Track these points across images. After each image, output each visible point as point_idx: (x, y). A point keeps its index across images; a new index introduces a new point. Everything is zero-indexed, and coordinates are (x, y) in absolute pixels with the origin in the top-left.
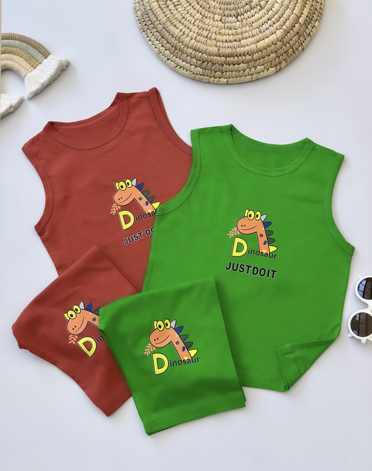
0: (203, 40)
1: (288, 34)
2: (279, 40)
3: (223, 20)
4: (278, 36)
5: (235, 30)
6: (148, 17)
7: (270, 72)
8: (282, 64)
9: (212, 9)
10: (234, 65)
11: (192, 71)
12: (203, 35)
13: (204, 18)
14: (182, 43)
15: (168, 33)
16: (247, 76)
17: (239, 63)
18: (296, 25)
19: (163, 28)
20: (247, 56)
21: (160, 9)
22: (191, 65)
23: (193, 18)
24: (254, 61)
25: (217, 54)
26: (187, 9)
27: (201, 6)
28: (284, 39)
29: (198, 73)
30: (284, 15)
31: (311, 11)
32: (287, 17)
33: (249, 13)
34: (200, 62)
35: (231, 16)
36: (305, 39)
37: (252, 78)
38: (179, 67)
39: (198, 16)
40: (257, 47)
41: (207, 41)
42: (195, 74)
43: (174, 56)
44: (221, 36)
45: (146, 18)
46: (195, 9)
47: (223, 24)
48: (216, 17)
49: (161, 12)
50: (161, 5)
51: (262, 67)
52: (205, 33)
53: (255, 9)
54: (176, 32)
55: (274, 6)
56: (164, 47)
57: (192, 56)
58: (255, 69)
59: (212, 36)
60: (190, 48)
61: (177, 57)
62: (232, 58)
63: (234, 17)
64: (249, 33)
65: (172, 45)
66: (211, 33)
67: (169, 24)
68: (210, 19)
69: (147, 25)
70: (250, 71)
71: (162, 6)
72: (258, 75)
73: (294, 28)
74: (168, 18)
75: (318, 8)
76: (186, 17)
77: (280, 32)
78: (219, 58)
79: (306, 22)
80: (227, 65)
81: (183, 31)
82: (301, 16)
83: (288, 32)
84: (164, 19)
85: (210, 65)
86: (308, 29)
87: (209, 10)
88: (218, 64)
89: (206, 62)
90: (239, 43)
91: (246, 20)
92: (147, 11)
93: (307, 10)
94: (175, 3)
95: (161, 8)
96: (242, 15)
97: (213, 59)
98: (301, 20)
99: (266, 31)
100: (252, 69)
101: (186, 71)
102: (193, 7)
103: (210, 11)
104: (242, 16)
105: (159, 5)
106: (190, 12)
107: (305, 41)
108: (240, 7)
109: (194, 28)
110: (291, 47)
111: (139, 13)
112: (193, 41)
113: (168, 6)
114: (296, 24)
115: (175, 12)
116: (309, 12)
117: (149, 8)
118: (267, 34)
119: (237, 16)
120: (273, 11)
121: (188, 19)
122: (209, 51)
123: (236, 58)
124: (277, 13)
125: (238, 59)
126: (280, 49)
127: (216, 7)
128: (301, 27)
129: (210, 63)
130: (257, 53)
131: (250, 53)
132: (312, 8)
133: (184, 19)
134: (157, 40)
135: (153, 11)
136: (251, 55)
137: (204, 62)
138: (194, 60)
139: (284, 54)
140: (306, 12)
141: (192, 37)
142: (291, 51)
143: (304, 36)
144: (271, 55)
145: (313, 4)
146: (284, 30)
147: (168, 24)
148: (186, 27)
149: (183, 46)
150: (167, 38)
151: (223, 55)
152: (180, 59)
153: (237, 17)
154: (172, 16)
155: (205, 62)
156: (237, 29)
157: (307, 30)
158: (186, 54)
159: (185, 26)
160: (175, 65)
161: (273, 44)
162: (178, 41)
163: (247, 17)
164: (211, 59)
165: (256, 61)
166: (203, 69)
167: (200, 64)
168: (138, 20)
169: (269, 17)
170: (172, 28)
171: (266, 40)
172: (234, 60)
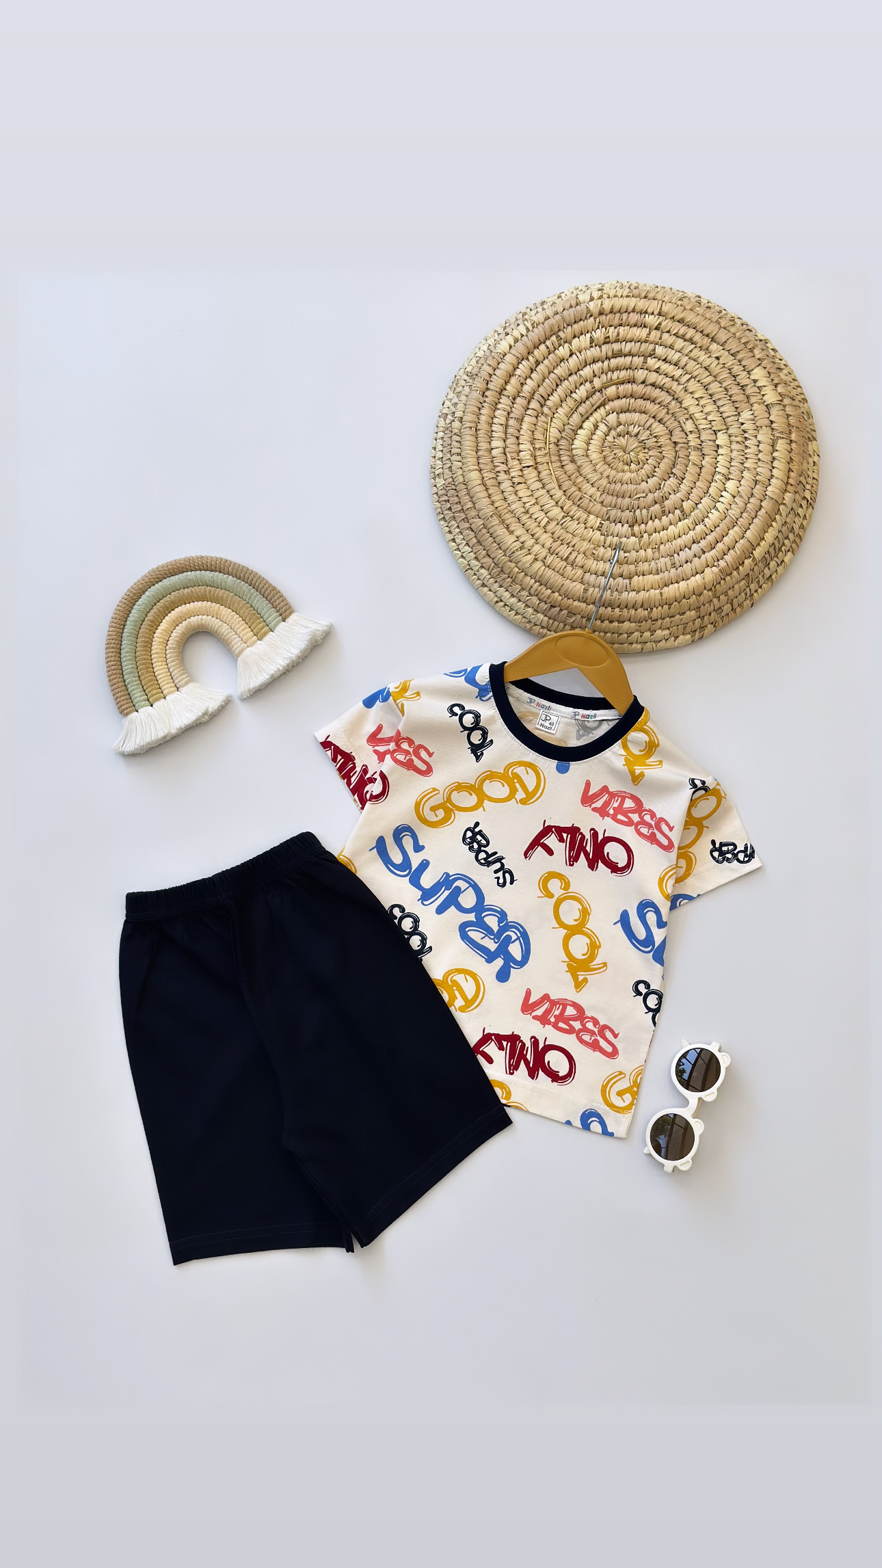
0: (558, 565)
1: (728, 578)
2: (708, 588)
3: (604, 529)
4: (706, 580)
5: (625, 552)
6: (457, 496)
7: (679, 644)
8: (706, 630)
9: (585, 502)
10: (611, 622)
11: (528, 617)
12: (559, 555)
13: (568, 518)
14: (517, 563)
15: (491, 538)
16: (634, 645)
17: (622, 620)
18: (746, 562)
19: (482, 526)
20: (639, 610)
21: (482, 488)
22: (527, 606)
23: (546, 514)
24: (652, 621)
25: (581, 598)
26: (536, 495)
27: (564, 491)
28: (717, 586)
29: (538, 623)
30: (725, 538)
31: (780, 533)
32: (731, 544)
33: (657, 520)
34: (546, 606)
35: (620, 522)
36: (761, 587)
37: (642, 649)
38: (502, 604)
39: (556, 512)
40: (661, 596)
41: (565, 567)
42: (533, 624)
43: (496, 582)
44: (596, 562)
45: (452, 496)
46: (551, 496)
47: (603, 537)
48: (593, 520)
49: (485, 494)
50: (485, 479)
51: (666, 632)
52: (564, 550)
53: (671, 515)
54: (510, 540)
55: (710, 515)
56: (479, 561)
57: (532, 591)
58: (651, 635)
59: (577, 560)
60: (531, 576)
61: (501, 586)
62: (609, 609)
63: (626, 526)
64: (650, 565)
65: (495, 562)
66: (576, 553)
67: (497, 522)
68: (579, 523)
69: (453, 511)
70: (641, 636)
71: (488, 483)
72: (654, 645)
73: (740, 567)
74: (497, 508)
75: (796, 527)
76: (531, 511)
77: (713, 572)
78: (584, 605)
79: (767, 556)
80: (597, 621)
81: (522, 539)
82: (759, 545)
83: (729, 573)
84: (489, 510)
85: (563, 615)
86: (769, 569)
87: (578, 503)
88: (579, 616)
89: (558, 609)
90: (627, 581)
91: (650, 535)
92: (456, 483)
93: (773, 532)
94: (514, 479)
95: (485, 485)
96: (643, 523)
97: (572, 605)
98: (758, 553)
99: (685, 565)
100: (645, 634)
101: (515, 615)
102: (548, 491)
103: (581, 505)
104: (643, 526)
105: (483, 478)
106: (542, 502)
107: (759, 590)
108: (642, 505)
109: (546, 539)
110: (729, 601)
111: (440, 482)
112: (538, 564)
113: (499, 483)
114: (746, 558)
115: (512, 498)
116: (777, 537)
117: (461, 479)
118: (685, 573)
119: (632, 524)
120: (705, 526)
121: (534, 517)
122: (567, 590)
123: (617, 610)
124: (712, 531)
125: (621, 613)
126: (707, 605)
127: (594, 498)
128: (756, 564)
129: (565, 612)
130: (660, 608)
131: (646, 606)
132: (784, 529)
133: (528, 516)
134: (467, 544)
135: (469, 487)
136: (647, 609)
137: (553, 606)
138: (535, 600)
139: (712, 614)
140: (770, 536)
141: (537, 557)
142: (727, 608)
143: (758, 582)
144: (688, 613)
145: (788, 520)
146: (720, 570)
147: (495, 521)
148: (529, 531)
149: (516, 570)
150: (489, 548)
151: (593, 601)
152: (507, 590)
153: (632, 526)
154: (505, 507)
155: (555, 607)
156: (630, 552)
157: (766, 571)
158: (521, 585)
159: (527, 531)
160: (496, 599)
161: (694, 593)
162: (508, 558)
163: (653, 530)
164: (568, 605)
165: (657, 620)
166: (550, 618)
167: (545, 608)
168: (437, 493)
169: (695, 538)
170: (501, 531)
171: (683, 584)
172: (613, 613)
